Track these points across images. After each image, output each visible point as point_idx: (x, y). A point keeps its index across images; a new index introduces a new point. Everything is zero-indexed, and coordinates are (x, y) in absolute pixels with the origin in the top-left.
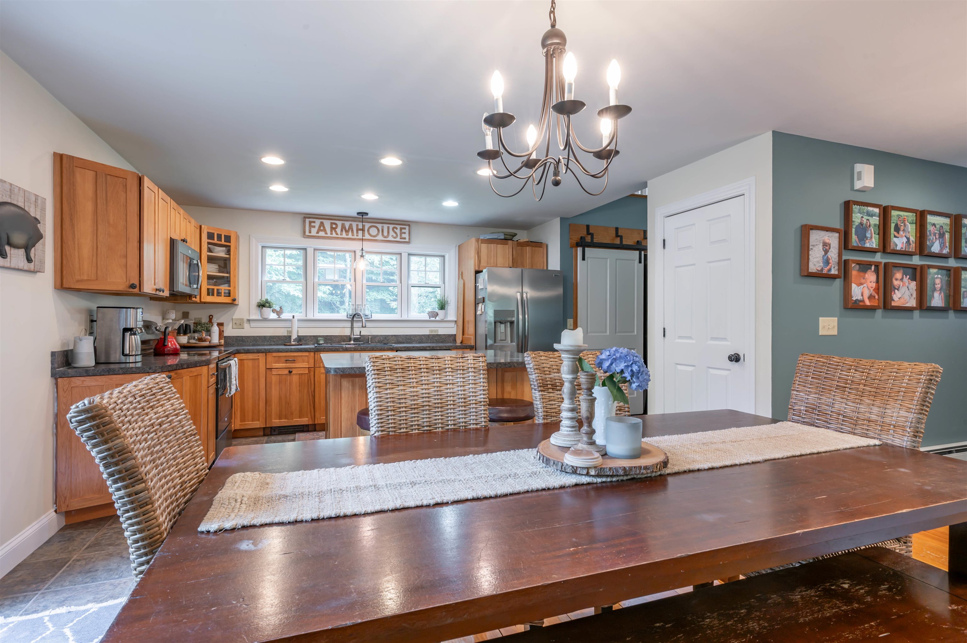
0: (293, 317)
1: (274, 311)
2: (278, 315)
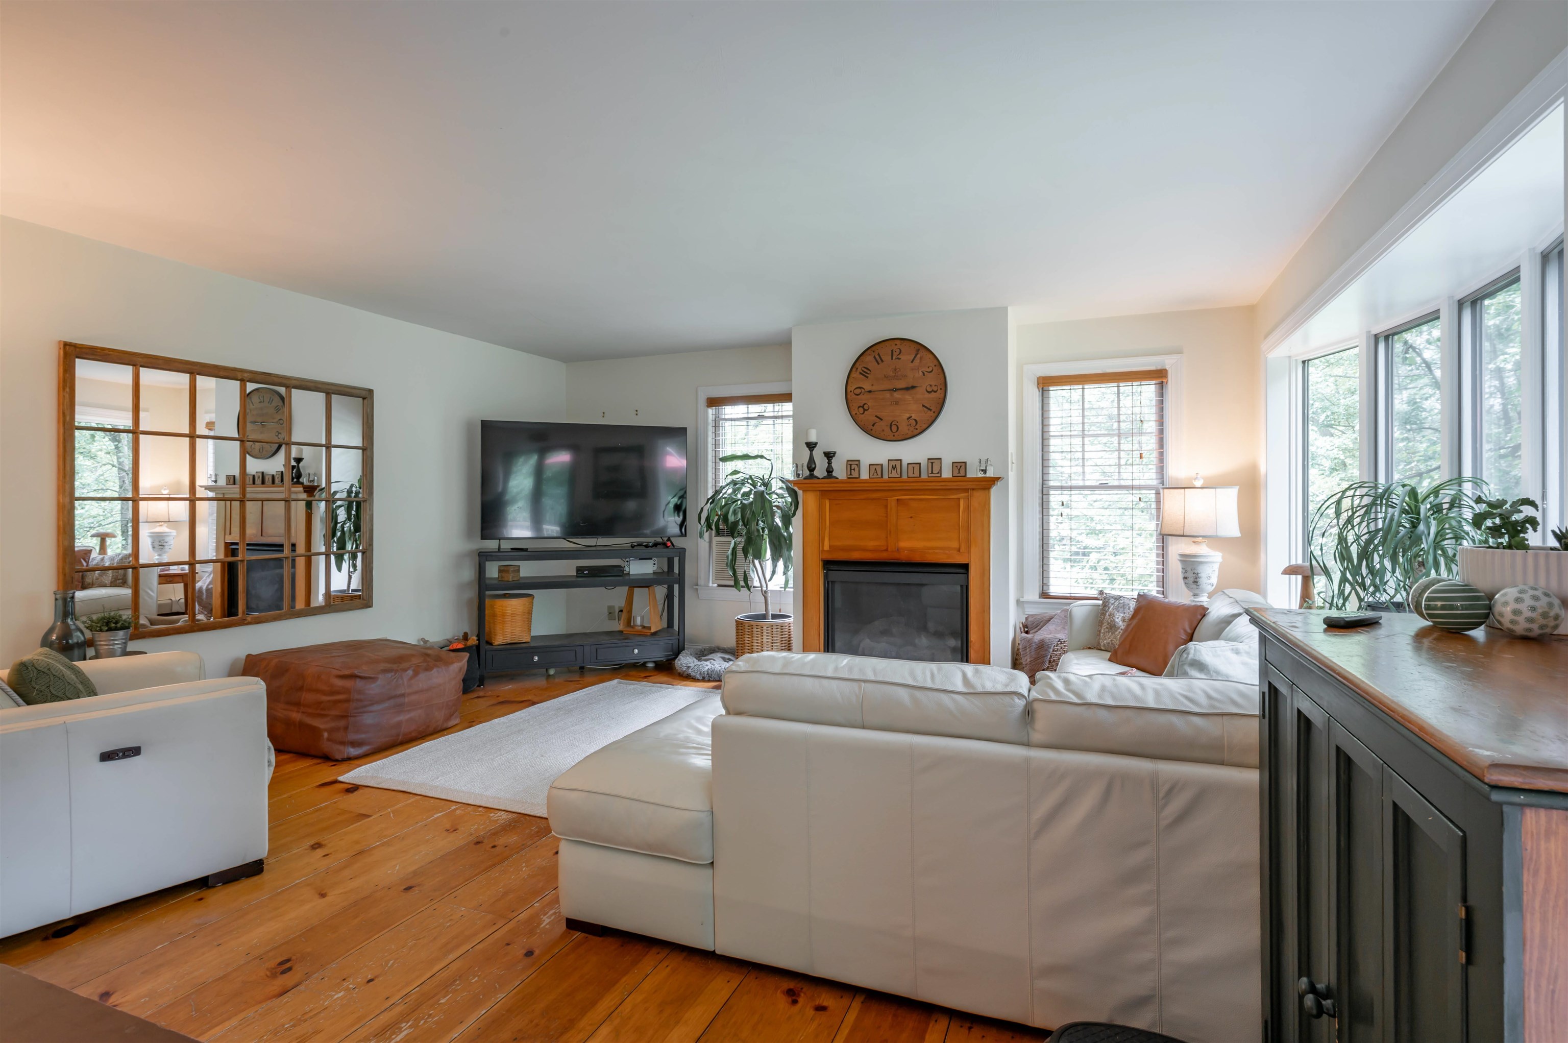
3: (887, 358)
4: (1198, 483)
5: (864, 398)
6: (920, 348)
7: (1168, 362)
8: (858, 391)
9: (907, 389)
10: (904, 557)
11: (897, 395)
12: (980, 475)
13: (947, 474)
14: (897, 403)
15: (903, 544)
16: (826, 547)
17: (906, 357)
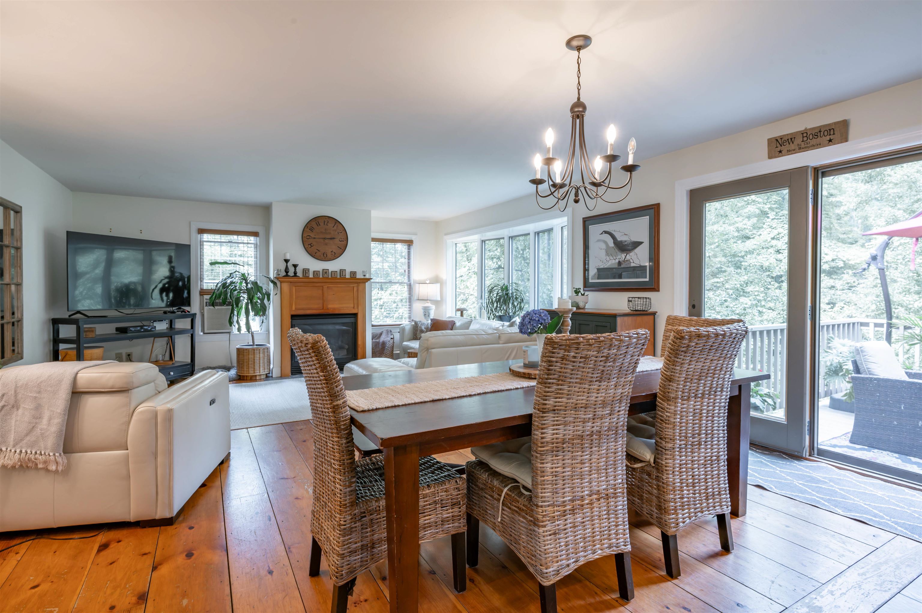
3: (322, 224)
4: (428, 282)
5: (311, 241)
6: (337, 222)
7: (413, 238)
8: (308, 237)
9: (331, 239)
10: (331, 312)
11: (327, 241)
12: (363, 277)
13: (348, 276)
14: (326, 244)
15: (330, 306)
16: (294, 308)
17: (331, 225)
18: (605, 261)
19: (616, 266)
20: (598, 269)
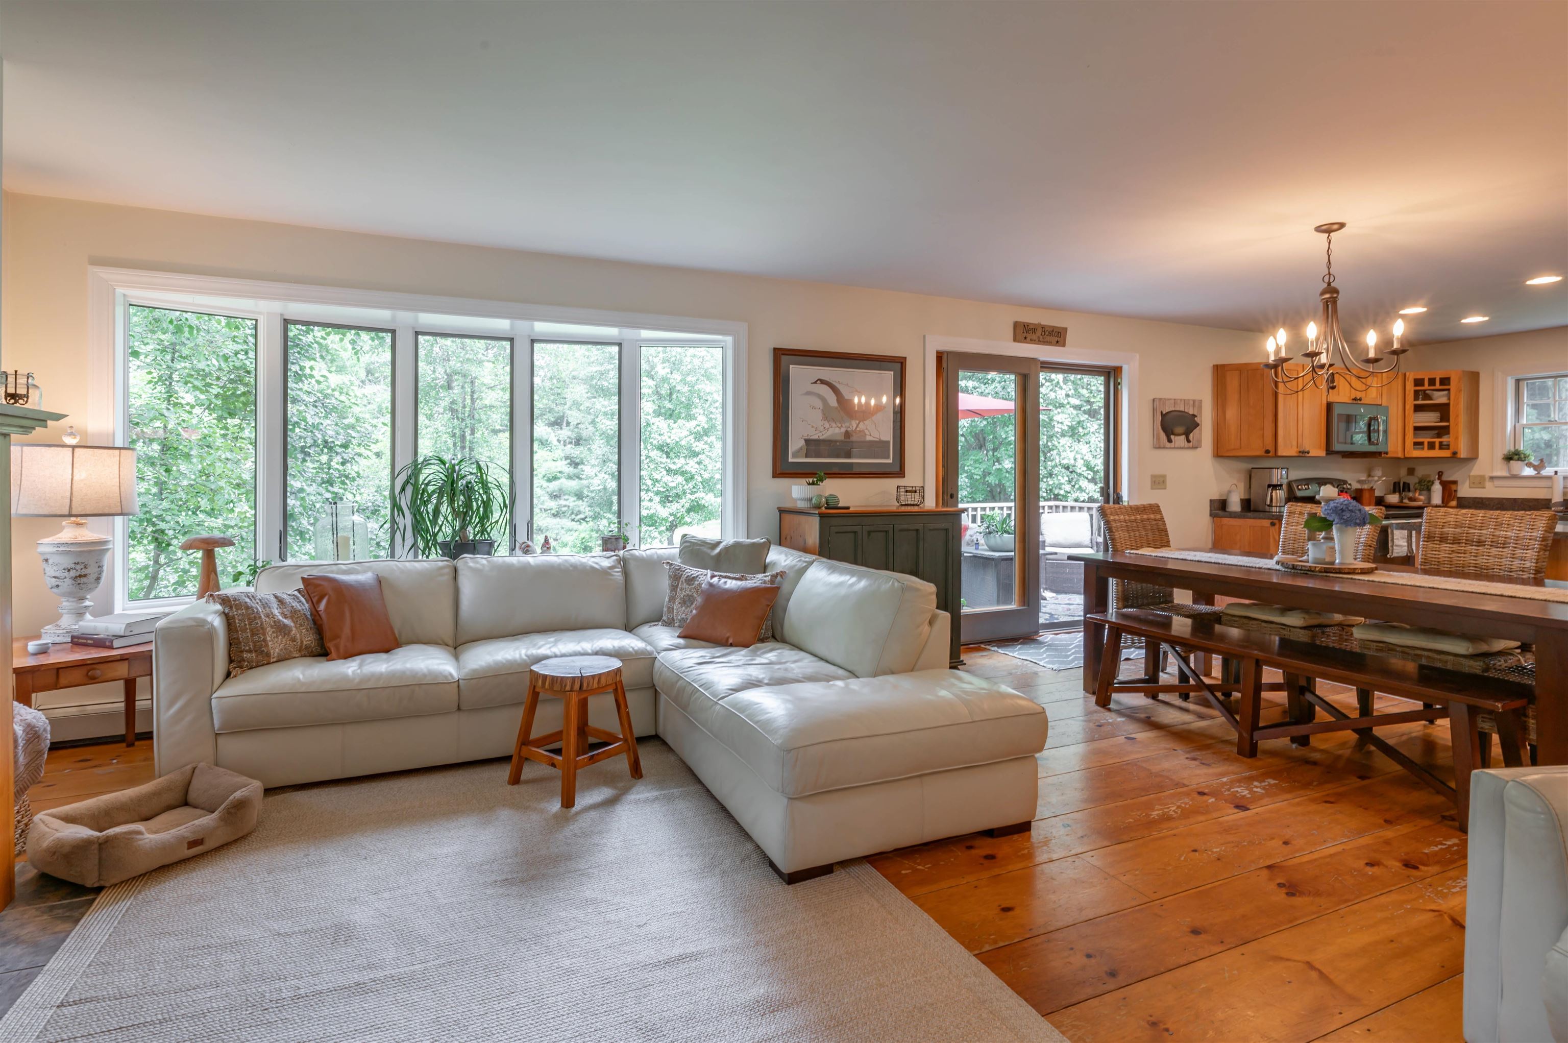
0: (1556, 473)
1: (1529, 465)
2: (1535, 469)
18: (821, 429)
19: (842, 438)
20: (808, 442)
